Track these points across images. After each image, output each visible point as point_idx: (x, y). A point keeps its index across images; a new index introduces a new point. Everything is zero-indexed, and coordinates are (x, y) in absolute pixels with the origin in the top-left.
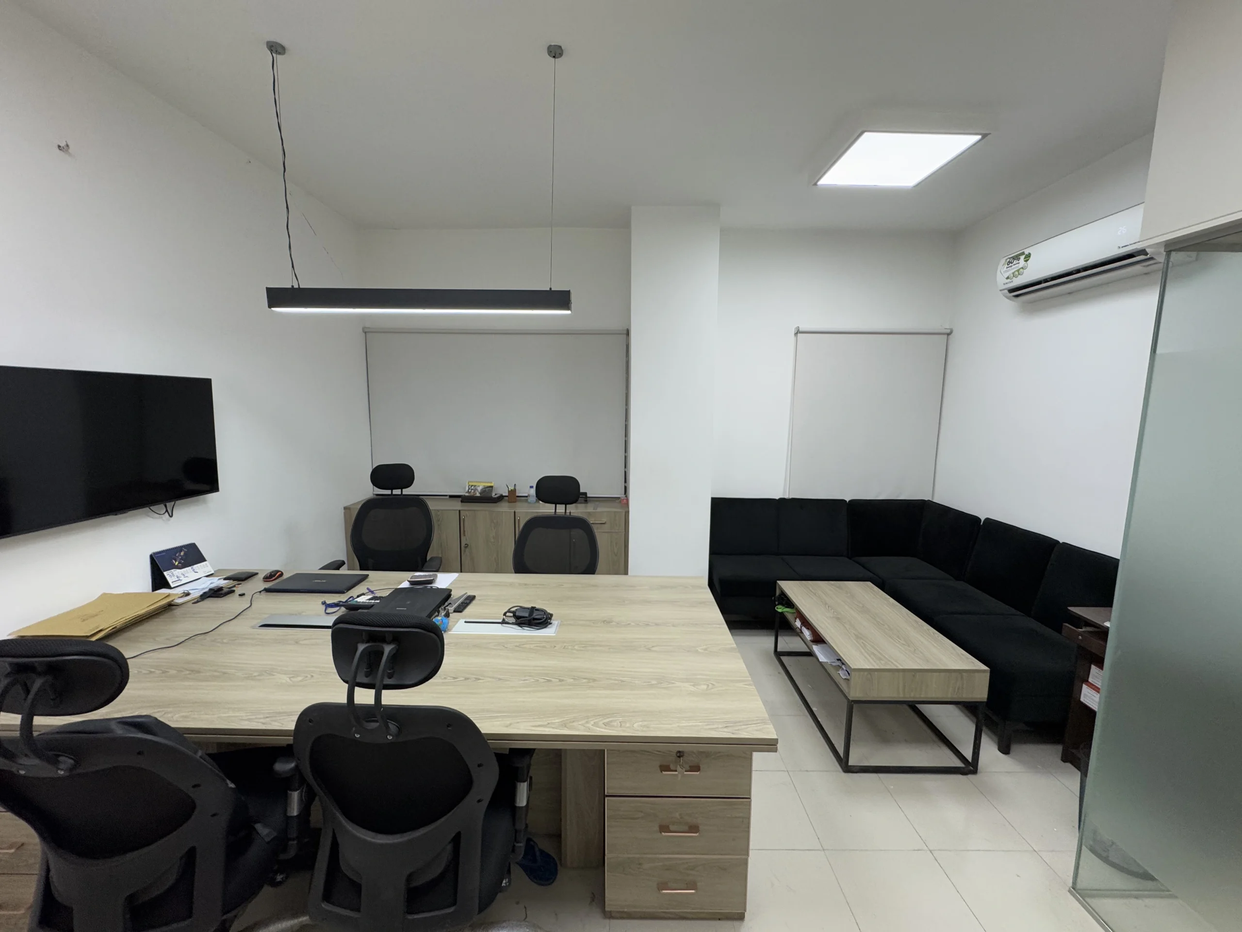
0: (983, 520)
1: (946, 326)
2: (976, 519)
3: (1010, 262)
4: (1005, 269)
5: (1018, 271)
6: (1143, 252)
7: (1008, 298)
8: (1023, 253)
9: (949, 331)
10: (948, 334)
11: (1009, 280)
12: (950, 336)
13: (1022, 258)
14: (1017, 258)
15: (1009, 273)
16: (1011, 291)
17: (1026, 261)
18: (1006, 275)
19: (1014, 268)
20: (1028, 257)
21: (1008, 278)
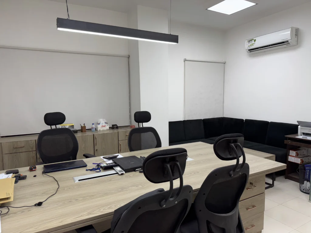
0: (244, 120)
1: (223, 61)
2: (242, 120)
3: (249, 42)
4: (248, 43)
5: (252, 44)
6: (287, 41)
7: (248, 52)
8: (253, 39)
9: (224, 62)
10: (224, 63)
11: (249, 47)
12: (225, 64)
13: (253, 41)
14: (251, 40)
15: (249, 45)
16: (249, 50)
17: (255, 42)
18: (248, 45)
19: (251, 43)
20: (255, 41)
21: (249, 46)
